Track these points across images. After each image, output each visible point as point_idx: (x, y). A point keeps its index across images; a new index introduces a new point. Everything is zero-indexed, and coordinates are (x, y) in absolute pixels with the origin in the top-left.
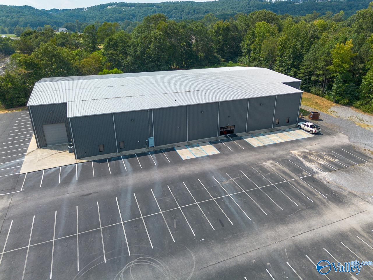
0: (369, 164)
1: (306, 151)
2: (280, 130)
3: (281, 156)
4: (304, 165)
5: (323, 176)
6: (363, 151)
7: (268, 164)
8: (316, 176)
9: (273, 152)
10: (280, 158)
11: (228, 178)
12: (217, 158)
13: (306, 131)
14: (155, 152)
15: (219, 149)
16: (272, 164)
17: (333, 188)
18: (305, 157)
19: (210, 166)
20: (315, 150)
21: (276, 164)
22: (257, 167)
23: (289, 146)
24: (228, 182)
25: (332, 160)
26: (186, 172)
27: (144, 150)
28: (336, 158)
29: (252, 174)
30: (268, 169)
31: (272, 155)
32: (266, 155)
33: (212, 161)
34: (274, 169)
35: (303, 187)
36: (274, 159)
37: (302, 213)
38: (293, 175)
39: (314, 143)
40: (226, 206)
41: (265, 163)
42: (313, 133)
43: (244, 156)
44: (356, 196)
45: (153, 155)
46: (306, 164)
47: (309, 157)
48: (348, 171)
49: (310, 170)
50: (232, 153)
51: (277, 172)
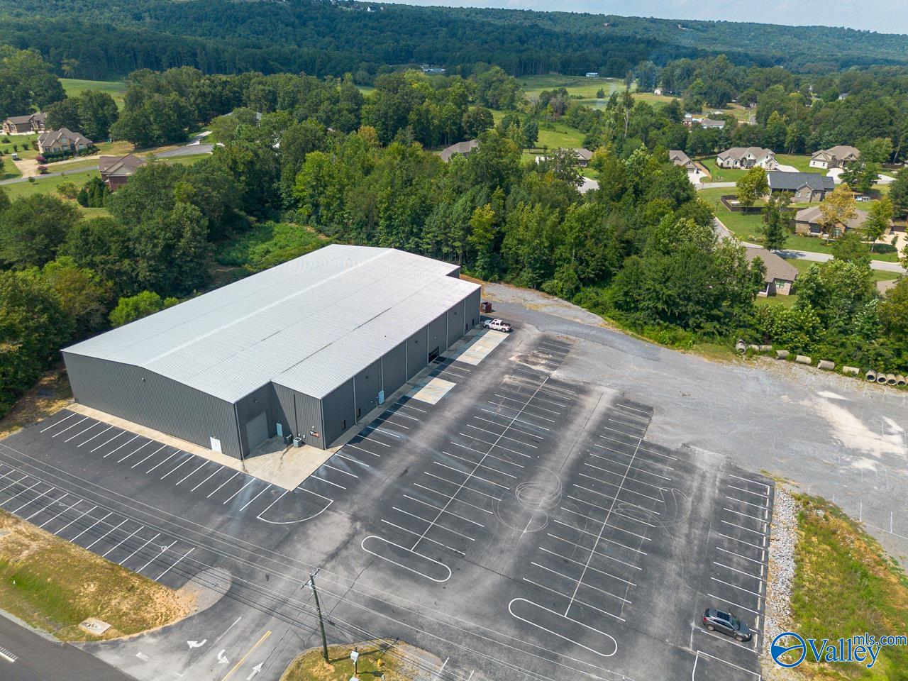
0: (574, 351)
1: (520, 354)
2: (475, 336)
5: (555, 374)
6: (558, 339)
7: (507, 379)
8: (551, 377)
9: (497, 365)
10: (509, 369)
11: (495, 406)
12: (461, 391)
13: (497, 330)
14: (396, 408)
15: (449, 380)
16: (510, 378)
17: (572, 383)
18: (526, 361)
19: (466, 401)
20: (525, 351)
21: (513, 377)
22: (503, 385)
23: (501, 354)
24: (500, 409)
25: (547, 356)
26: (457, 416)
27: (380, 410)
28: (548, 354)
29: (507, 394)
30: (513, 384)
31: (500, 369)
32: (494, 370)
33: (461, 395)
34: (517, 382)
35: (553, 390)
36: (507, 373)
37: (572, 410)
38: (535, 382)
39: (517, 342)
40: (523, 428)
41: (505, 380)
42: (506, 332)
43: (479, 378)
44: (589, 383)
45: (399, 411)
46: (533, 367)
47: (529, 360)
48: (566, 364)
49: (543, 373)
50: (466, 380)
51: (523, 384)
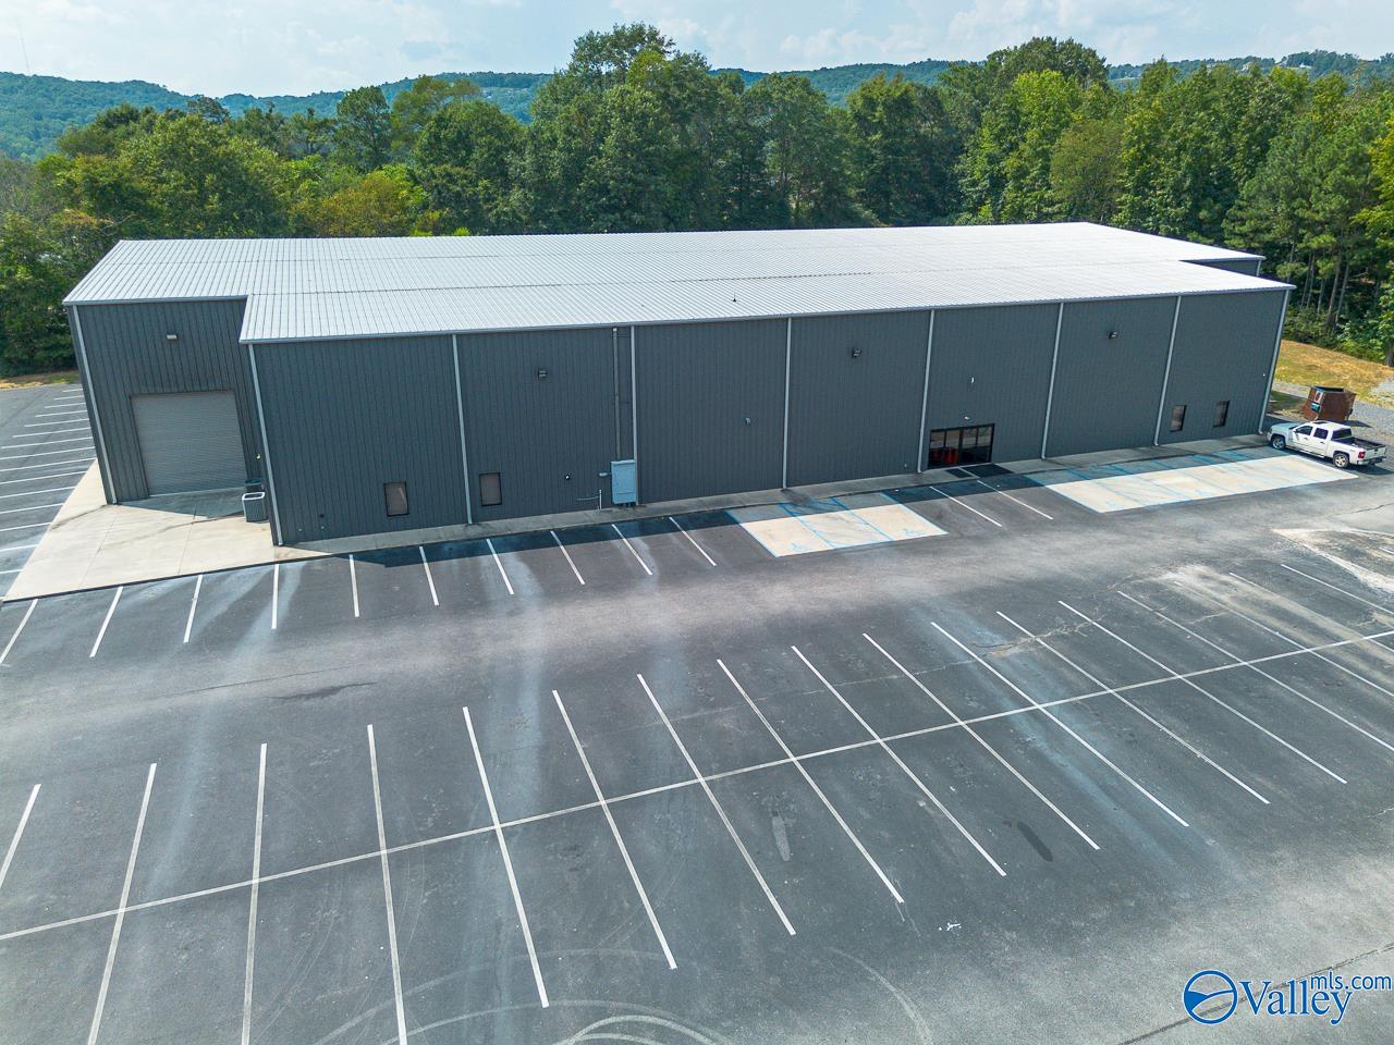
1: (1345, 529)
2: (1193, 454)
3: (1236, 551)
4: (1365, 587)
7: (1186, 579)
9: (1196, 533)
10: (1234, 555)
11: (1011, 634)
12: (934, 553)
13: (1313, 456)
14: (645, 528)
15: (937, 518)
16: (1205, 578)
18: (1353, 554)
19: (909, 583)
21: (1225, 578)
22: (1142, 588)
23: (1257, 511)
24: (1016, 650)
26: (799, 608)
27: (590, 517)
29: (1123, 618)
30: (1195, 598)
31: (1191, 544)
32: (1163, 544)
33: (914, 564)
34: (1225, 597)
36: (1208, 561)
39: (1368, 501)
40: (1037, 756)
41: (1170, 576)
42: (1350, 467)
43: (1059, 544)
45: (637, 540)
46: (1372, 579)
47: (1375, 554)
50: (1003, 534)
51: (1244, 612)
